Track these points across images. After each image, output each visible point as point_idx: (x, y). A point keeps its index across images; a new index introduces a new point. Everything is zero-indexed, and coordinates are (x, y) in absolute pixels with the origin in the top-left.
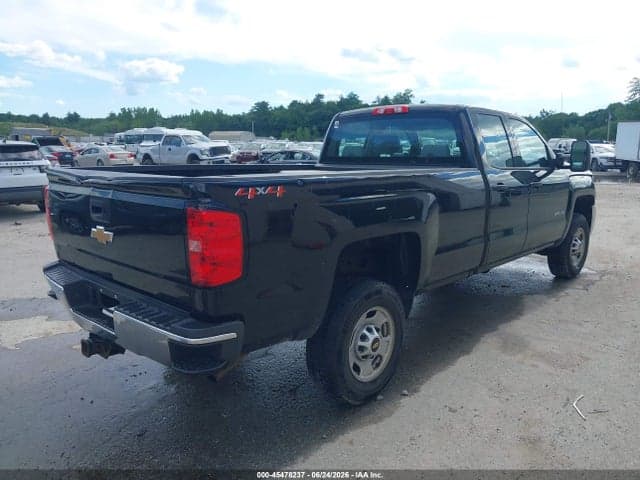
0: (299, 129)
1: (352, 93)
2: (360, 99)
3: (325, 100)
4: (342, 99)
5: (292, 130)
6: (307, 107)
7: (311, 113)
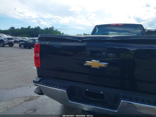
0: (24, 35)
1: (38, 26)
2: (40, 28)
3: (31, 28)
4: (36, 27)
5: (22, 35)
6: (26, 29)
7: (27, 31)
